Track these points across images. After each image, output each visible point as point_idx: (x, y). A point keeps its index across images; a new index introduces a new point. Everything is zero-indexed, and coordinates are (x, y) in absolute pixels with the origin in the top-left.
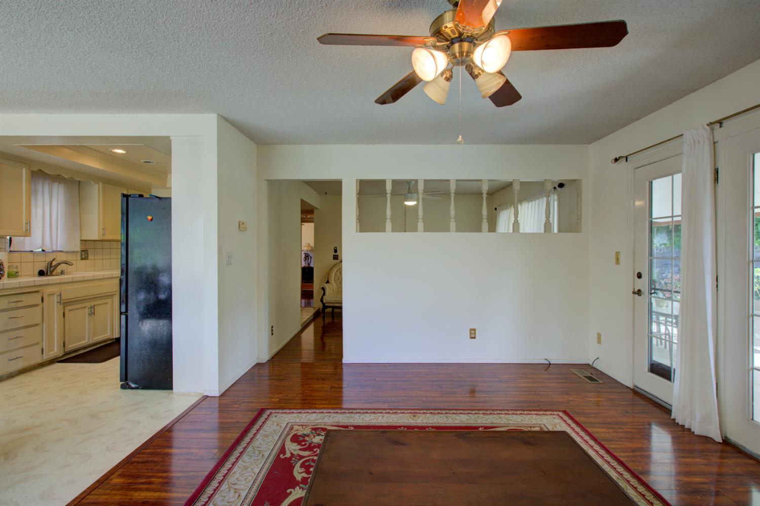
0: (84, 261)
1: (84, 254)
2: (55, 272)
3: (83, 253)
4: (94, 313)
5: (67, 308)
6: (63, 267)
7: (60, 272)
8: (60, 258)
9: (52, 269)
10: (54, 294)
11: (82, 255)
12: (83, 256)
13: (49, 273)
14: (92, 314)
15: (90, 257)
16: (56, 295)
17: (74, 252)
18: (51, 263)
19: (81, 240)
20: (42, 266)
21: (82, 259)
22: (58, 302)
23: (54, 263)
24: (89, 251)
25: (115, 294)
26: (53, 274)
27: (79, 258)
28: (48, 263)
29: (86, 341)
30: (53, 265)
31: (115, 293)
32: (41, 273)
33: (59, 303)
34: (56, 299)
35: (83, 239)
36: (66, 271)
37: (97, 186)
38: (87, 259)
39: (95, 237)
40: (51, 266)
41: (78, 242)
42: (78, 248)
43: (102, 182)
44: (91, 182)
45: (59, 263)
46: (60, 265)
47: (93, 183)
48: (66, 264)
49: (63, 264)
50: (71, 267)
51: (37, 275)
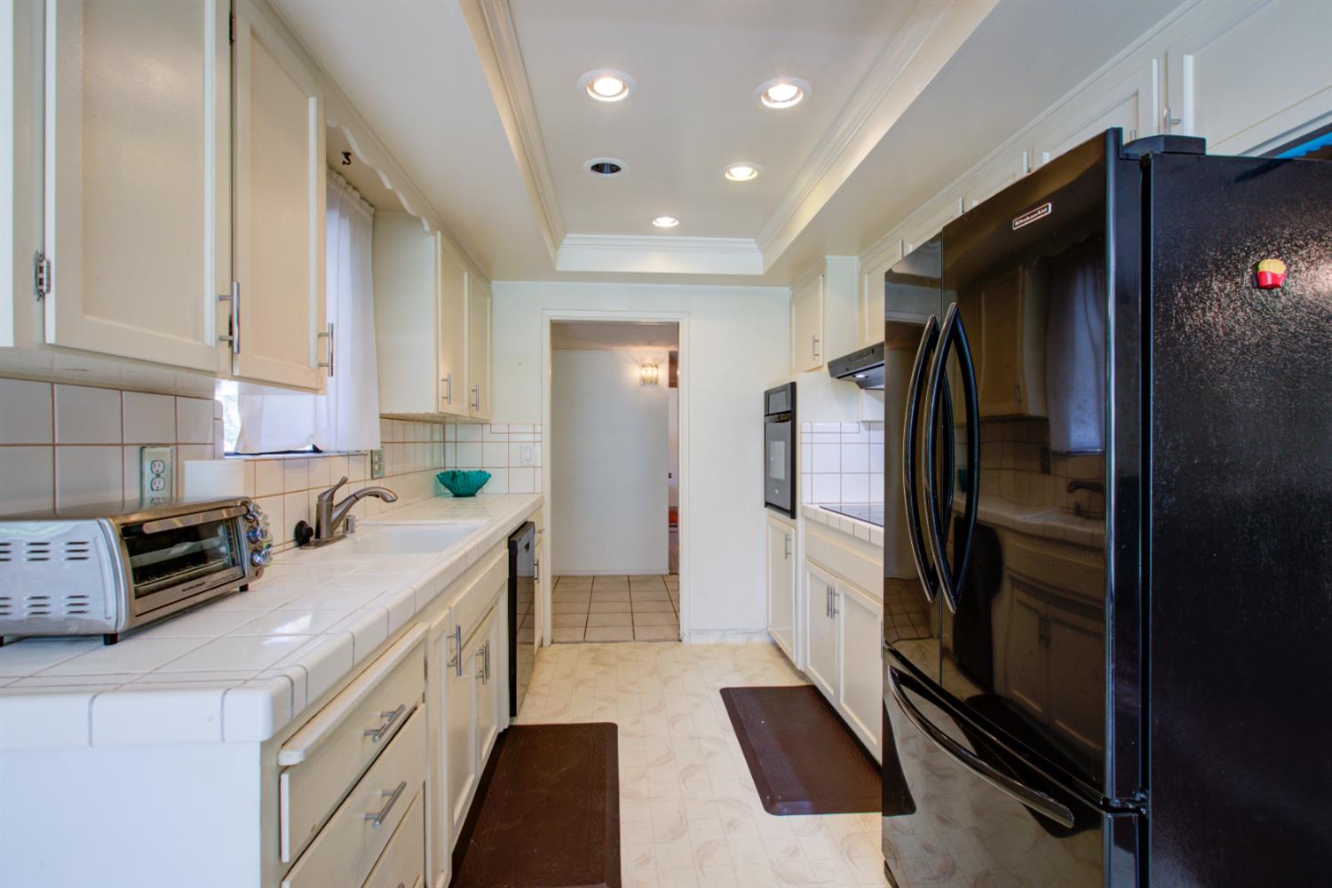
1: (378, 462)
3: (376, 458)
6: (367, 505)
9: (334, 515)
11: (373, 463)
12: (377, 467)
13: (322, 536)
15: (387, 469)
18: (331, 498)
19: (383, 417)
20: (302, 510)
21: (374, 476)
23: (340, 496)
24: (385, 449)
25: (504, 590)
27: (369, 473)
28: (320, 498)
29: (473, 776)
30: (336, 502)
32: (303, 536)
35: (388, 411)
37: (433, 238)
38: (383, 475)
40: (330, 507)
41: (377, 422)
42: (377, 443)
43: (442, 233)
44: (422, 225)
45: (354, 495)
46: (357, 499)
47: (427, 228)
48: (377, 496)
49: (367, 497)
50: (391, 504)
51: (293, 544)
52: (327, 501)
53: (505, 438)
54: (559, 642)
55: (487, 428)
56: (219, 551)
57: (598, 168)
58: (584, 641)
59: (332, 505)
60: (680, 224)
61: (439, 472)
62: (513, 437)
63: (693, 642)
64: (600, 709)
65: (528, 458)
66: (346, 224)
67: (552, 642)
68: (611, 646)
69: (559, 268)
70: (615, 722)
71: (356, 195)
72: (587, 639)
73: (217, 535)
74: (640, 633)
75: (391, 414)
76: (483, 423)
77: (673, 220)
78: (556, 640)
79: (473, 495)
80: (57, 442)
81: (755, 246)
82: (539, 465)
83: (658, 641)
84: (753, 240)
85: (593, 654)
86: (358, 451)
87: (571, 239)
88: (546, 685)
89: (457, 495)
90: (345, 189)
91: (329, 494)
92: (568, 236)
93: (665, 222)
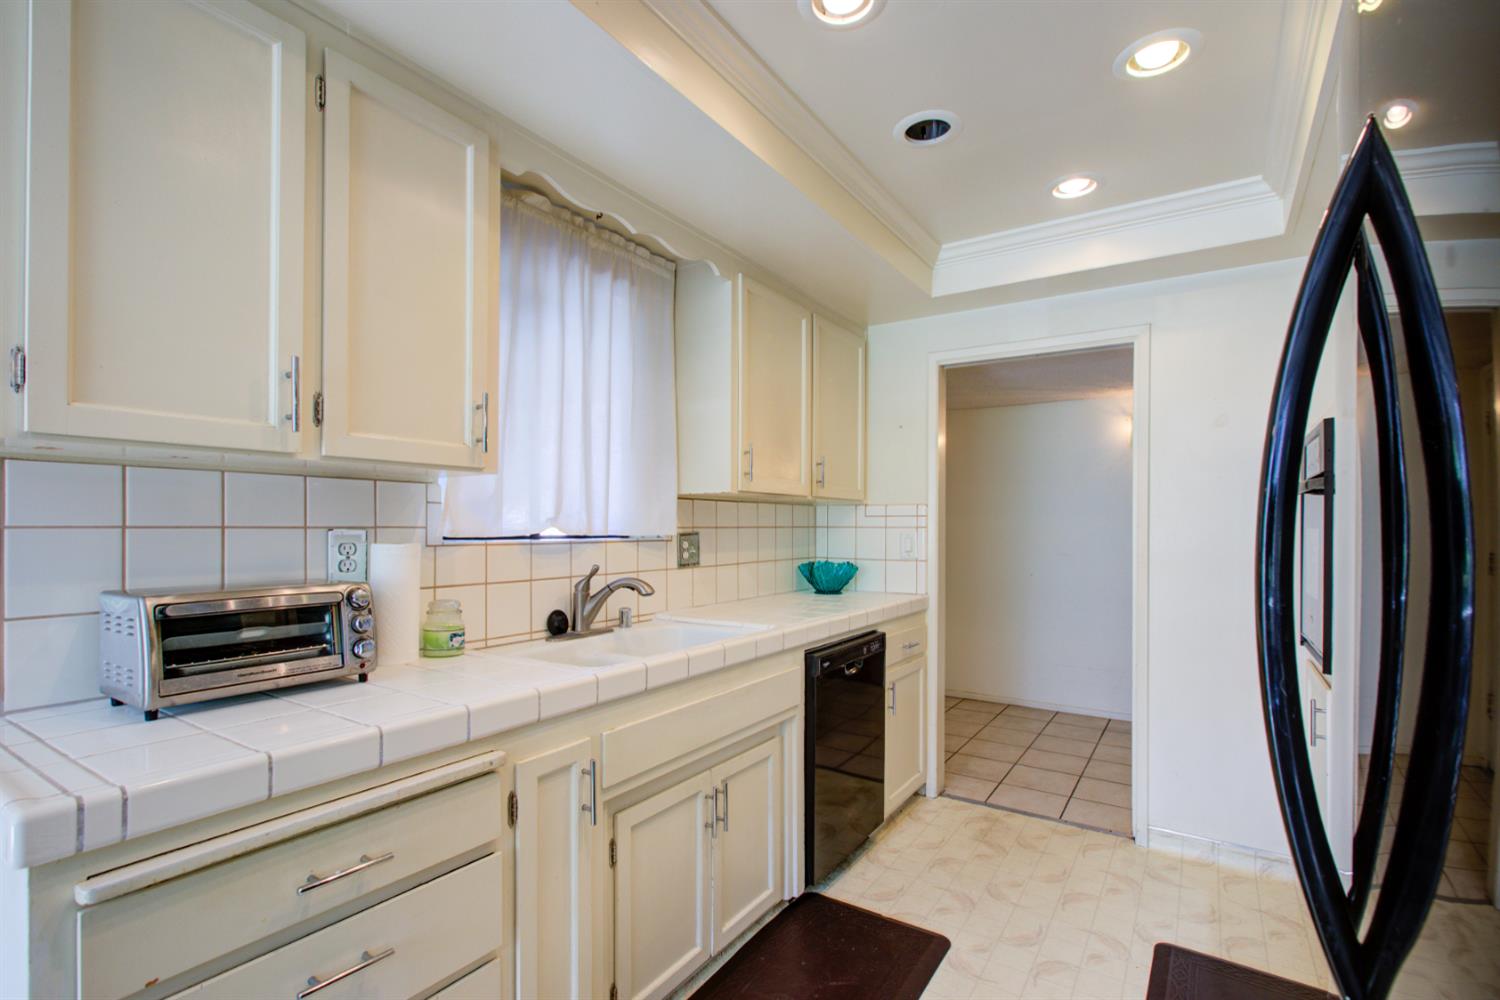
0: (687, 572)
1: (689, 549)
2: (601, 616)
3: (686, 545)
4: (725, 820)
5: (627, 819)
6: (622, 599)
7: (617, 616)
8: (617, 563)
9: (589, 607)
10: (566, 769)
11: (681, 550)
12: (686, 555)
13: (579, 627)
14: (718, 821)
15: (705, 558)
16: (575, 772)
17: (659, 539)
18: (587, 586)
19: (680, 498)
20: (557, 597)
21: (682, 565)
22: (584, 808)
23: (597, 585)
24: (701, 534)
25: (792, 718)
26: (594, 626)
27: (674, 561)
28: (577, 586)
29: (696, 950)
30: (592, 592)
31: (791, 714)
32: (558, 626)
33: (588, 815)
34: (575, 790)
35: (686, 491)
36: (634, 612)
37: (729, 284)
38: (697, 564)
39: (723, 485)
40: (586, 597)
41: (672, 503)
42: (669, 525)
43: (745, 276)
44: (711, 270)
45: (608, 586)
46: (612, 591)
47: (717, 272)
48: (633, 589)
49: (622, 589)
50: (647, 598)
51: (545, 634)
52: (583, 590)
53: (881, 522)
54: (949, 796)
55: (861, 509)
56: (325, 638)
57: (919, 132)
58: (985, 803)
59: (588, 594)
60: (1098, 183)
61: (800, 563)
62: (891, 522)
63: (1155, 845)
64: (942, 910)
65: (908, 549)
66: (624, 286)
67: (941, 794)
68: (1018, 820)
69: (934, 295)
70: (951, 940)
71: (641, 251)
72: (990, 801)
73: (324, 620)
74: (1075, 812)
75: (705, 495)
76: (856, 504)
77: (1086, 182)
78: (949, 791)
79: (837, 592)
80: (226, 524)
81: (1265, 187)
82: (924, 558)
83: (1097, 829)
84: (1259, 177)
85: (984, 825)
86: (659, 537)
87: (949, 251)
88: (895, 851)
89: (819, 591)
90: (626, 249)
91: (583, 582)
92: (944, 246)
93: (1074, 188)
